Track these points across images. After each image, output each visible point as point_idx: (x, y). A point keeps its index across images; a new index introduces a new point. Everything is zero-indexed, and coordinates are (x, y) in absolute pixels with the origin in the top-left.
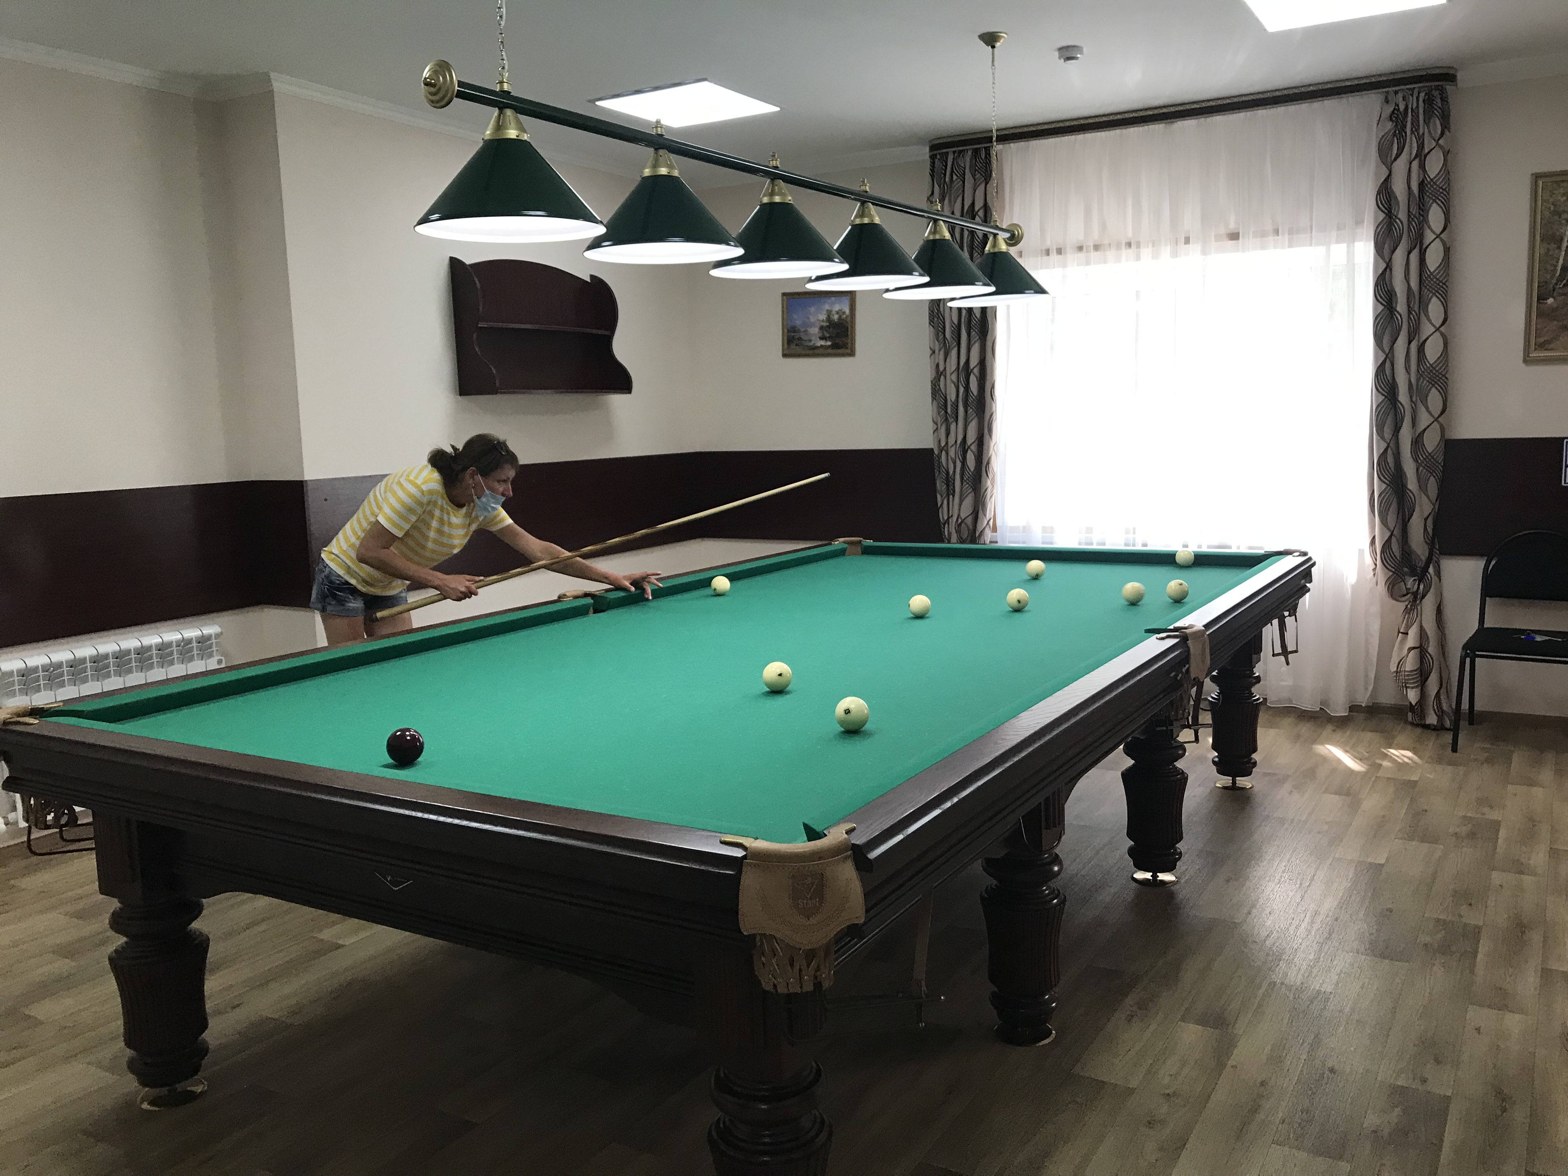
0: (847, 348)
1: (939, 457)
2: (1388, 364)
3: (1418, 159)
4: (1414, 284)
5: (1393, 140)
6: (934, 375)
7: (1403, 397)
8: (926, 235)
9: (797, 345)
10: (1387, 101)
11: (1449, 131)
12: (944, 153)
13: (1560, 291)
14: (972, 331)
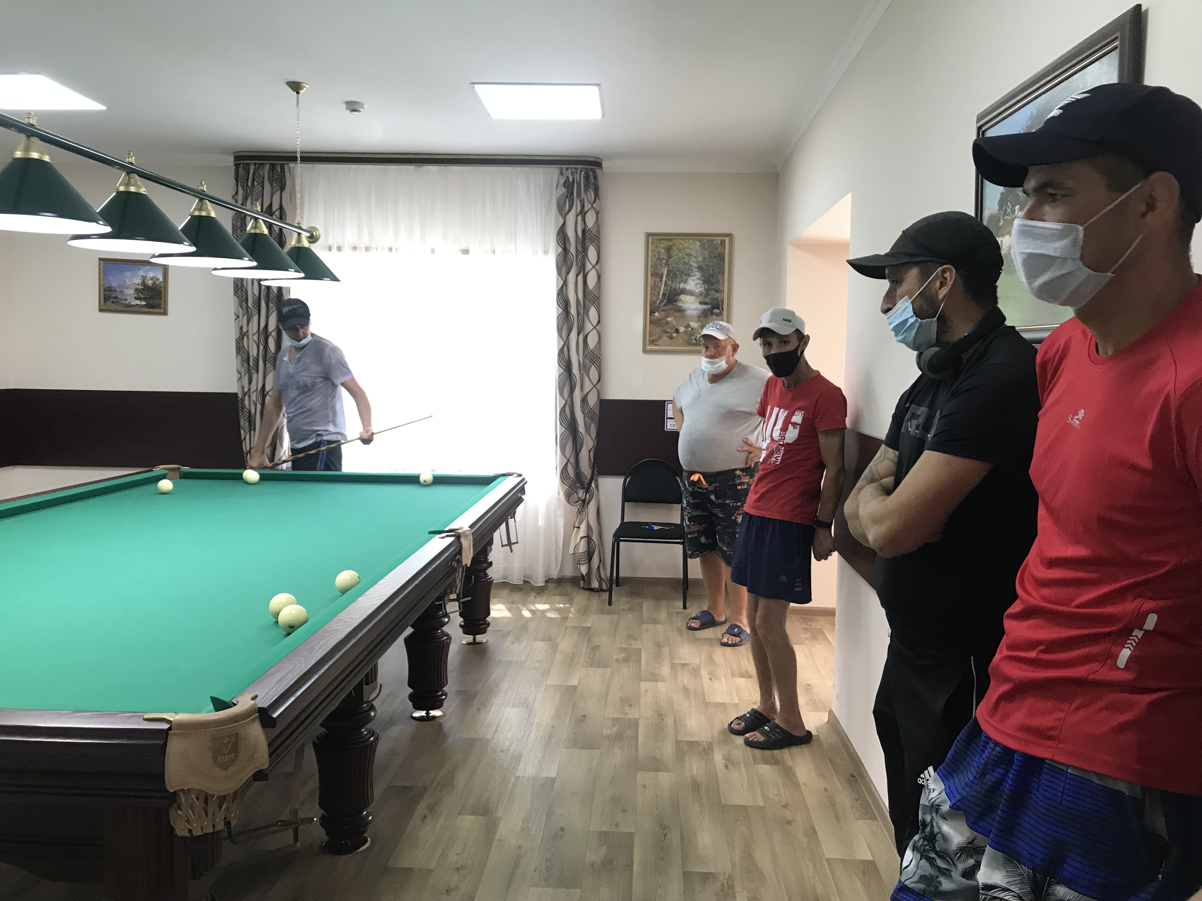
0: (160, 308)
1: (243, 400)
2: (565, 348)
3: (581, 214)
4: (580, 297)
5: (566, 202)
6: (238, 335)
7: (575, 370)
8: (248, 229)
9: (113, 302)
10: (562, 174)
11: (599, 199)
13: (662, 308)
14: (270, 303)
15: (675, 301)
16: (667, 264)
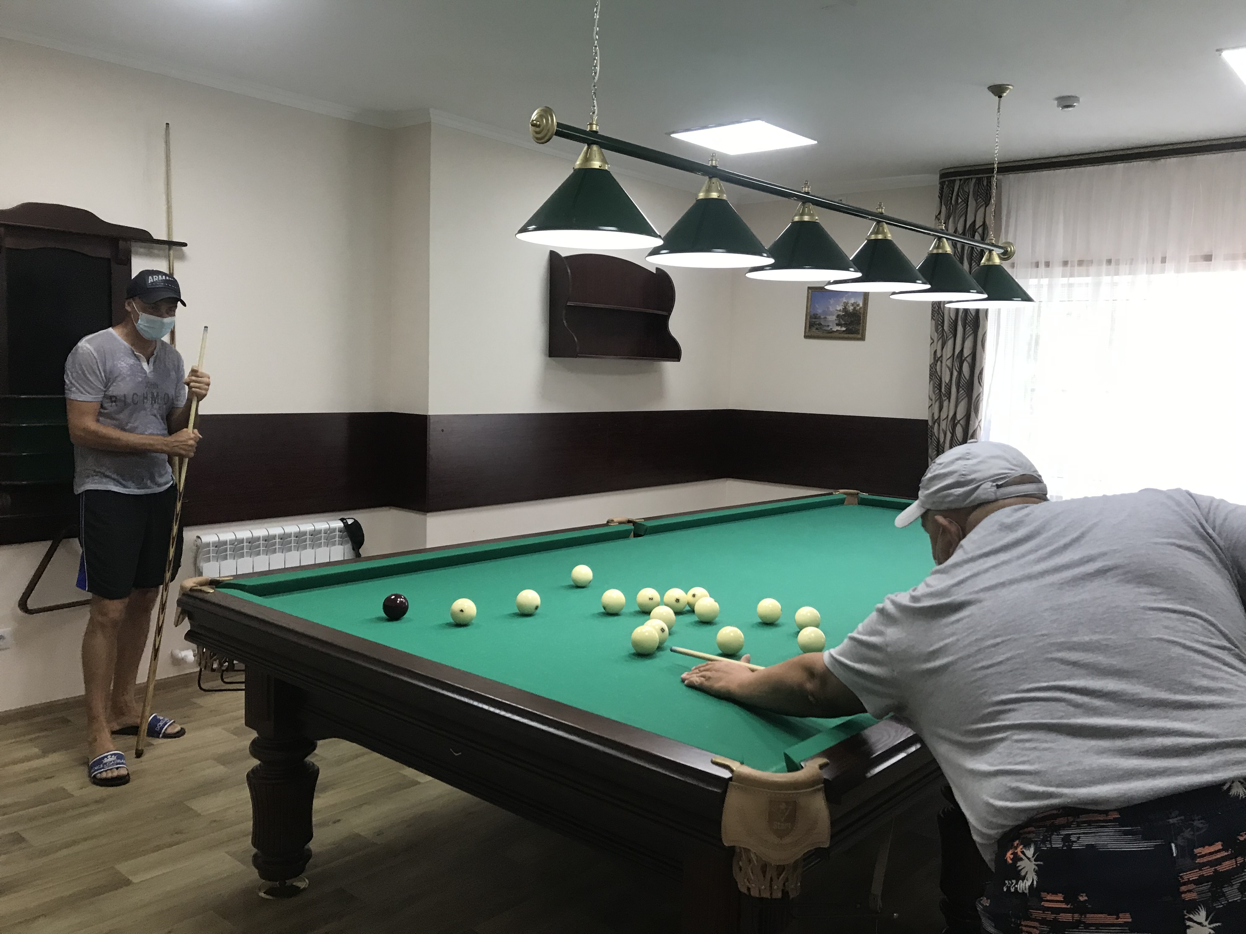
0: (859, 333)
1: (932, 427)
6: (933, 361)
8: (930, 249)
9: (817, 329)
12: (952, 180)
14: (967, 326)
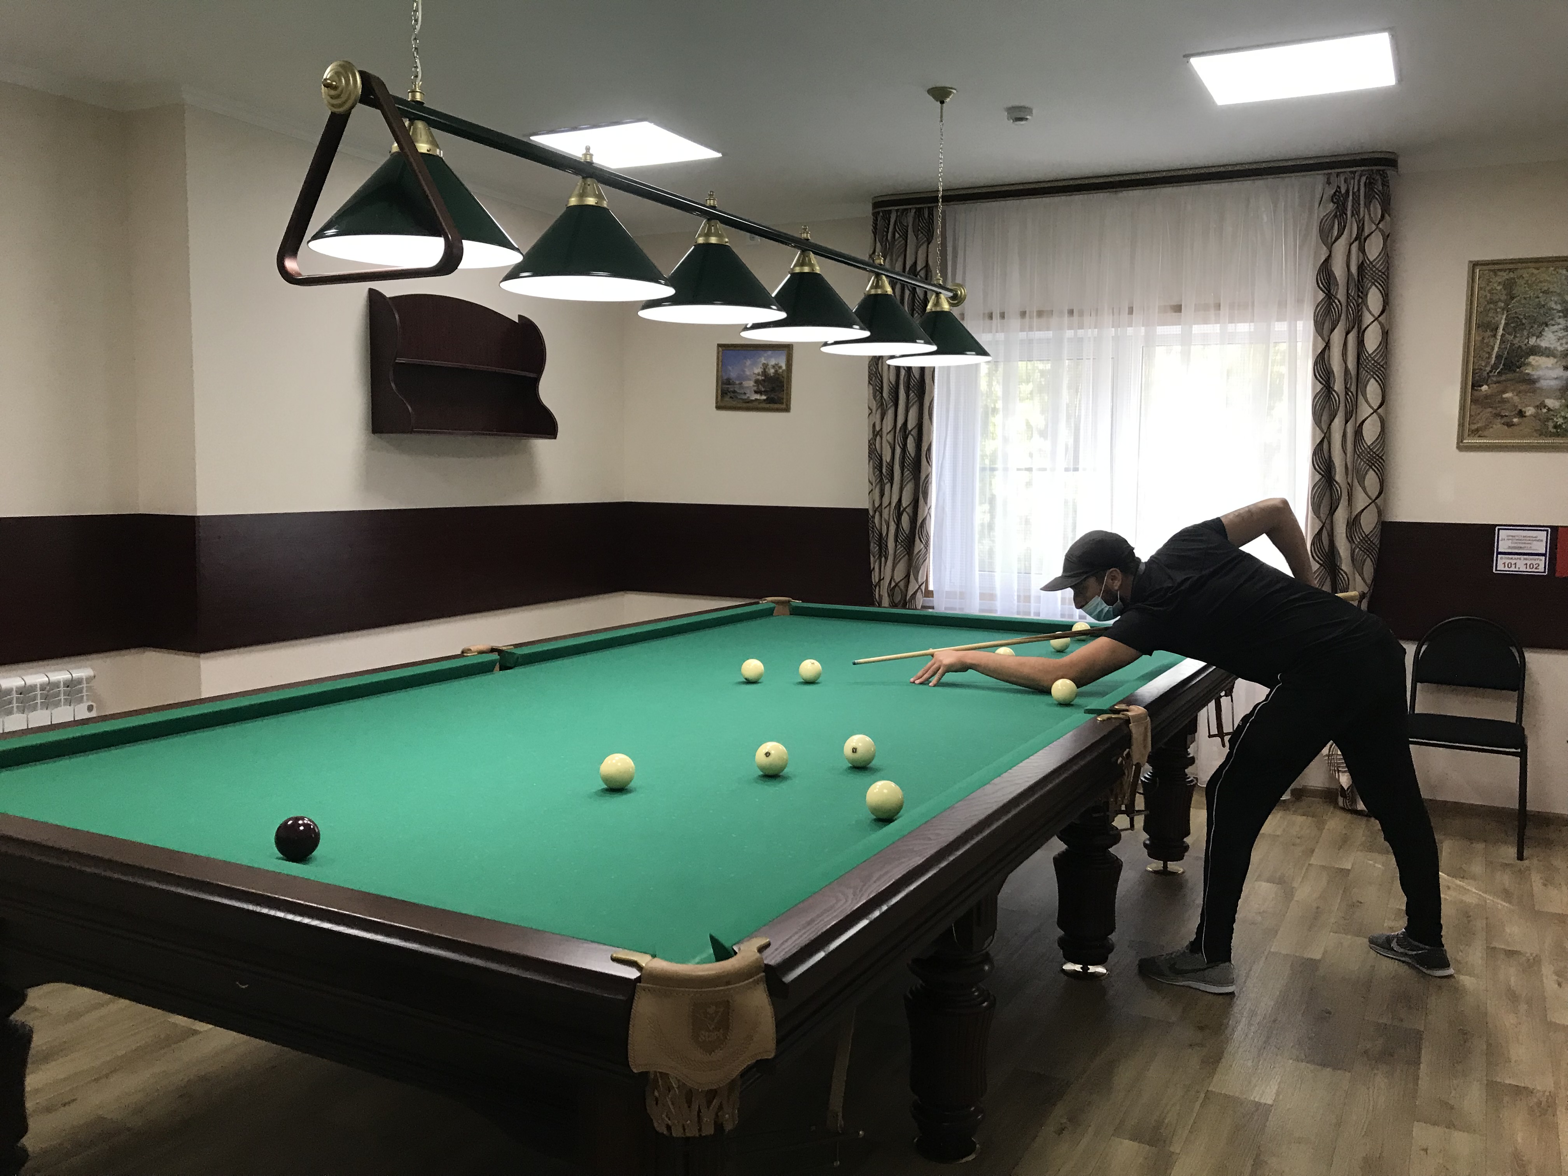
0: (782, 403)
1: (873, 517)
2: (1325, 444)
3: (1357, 242)
4: (1351, 364)
5: (1334, 223)
6: (871, 436)
7: (1339, 476)
8: (867, 289)
9: (731, 397)
10: (1329, 183)
11: (1389, 215)
12: (887, 210)
13: (1494, 379)
14: (911, 391)
15: (1519, 367)
16: (1506, 309)
